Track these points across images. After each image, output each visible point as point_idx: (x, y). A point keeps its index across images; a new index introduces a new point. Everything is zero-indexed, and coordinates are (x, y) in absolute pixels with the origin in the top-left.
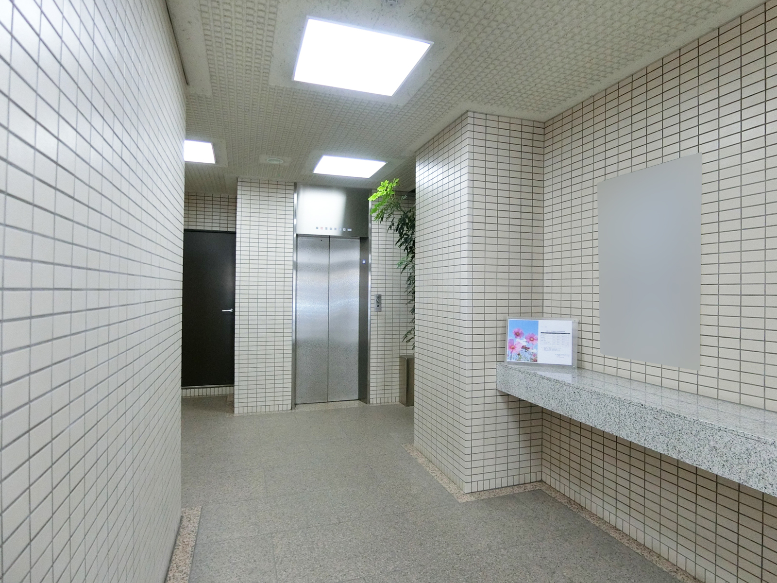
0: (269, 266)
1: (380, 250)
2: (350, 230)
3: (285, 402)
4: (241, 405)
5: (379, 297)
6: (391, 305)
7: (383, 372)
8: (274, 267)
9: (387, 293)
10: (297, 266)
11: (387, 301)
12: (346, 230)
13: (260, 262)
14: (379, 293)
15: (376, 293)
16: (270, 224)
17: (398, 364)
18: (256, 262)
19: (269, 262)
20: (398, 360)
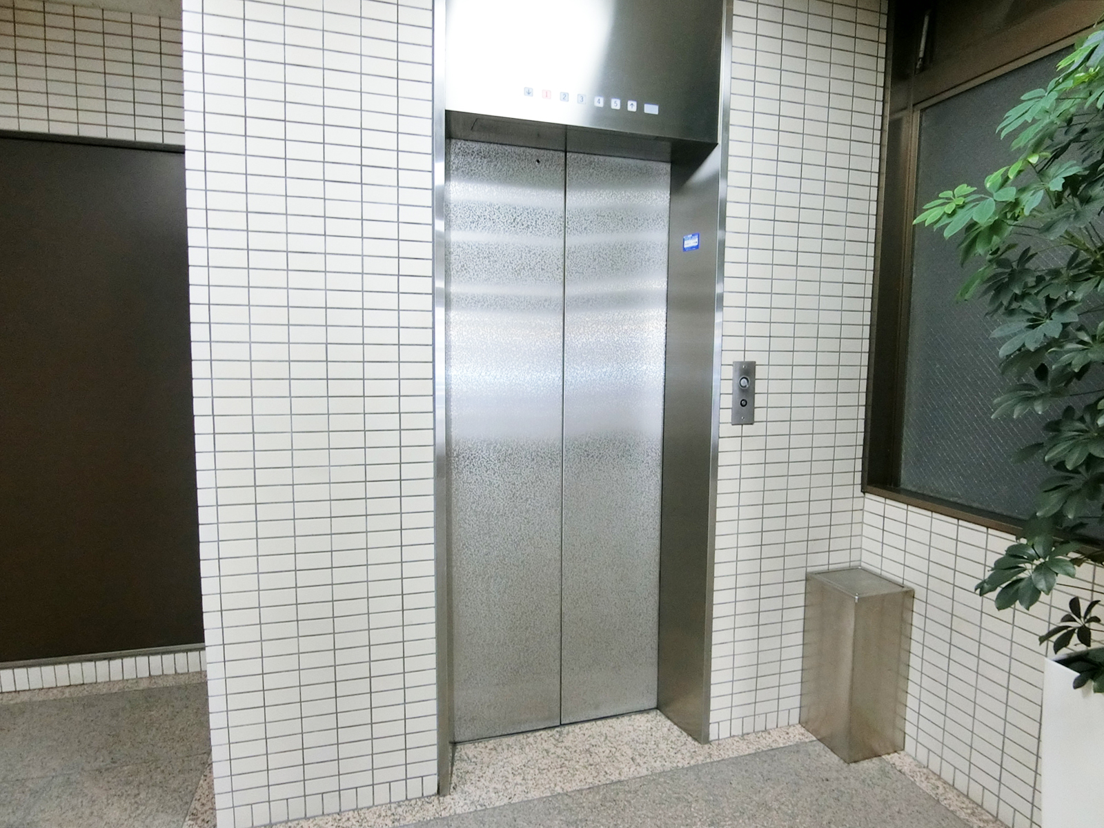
0: (334, 245)
1: (757, 196)
2: (652, 109)
3: (413, 771)
4: (240, 798)
5: (747, 371)
6: (785, 400)
7: (752, 633)
8: (354, 246)
9: (774, 359)
10: (448, 254)
11: (775, 386)
12: (640, 108)
13: (295, 224)
14: (750, 358)
15: (739, 357)
16: (332, 60)
17: (800, 600)
18: (277, 223)
19: (333, 227)
20: (801, 587)
